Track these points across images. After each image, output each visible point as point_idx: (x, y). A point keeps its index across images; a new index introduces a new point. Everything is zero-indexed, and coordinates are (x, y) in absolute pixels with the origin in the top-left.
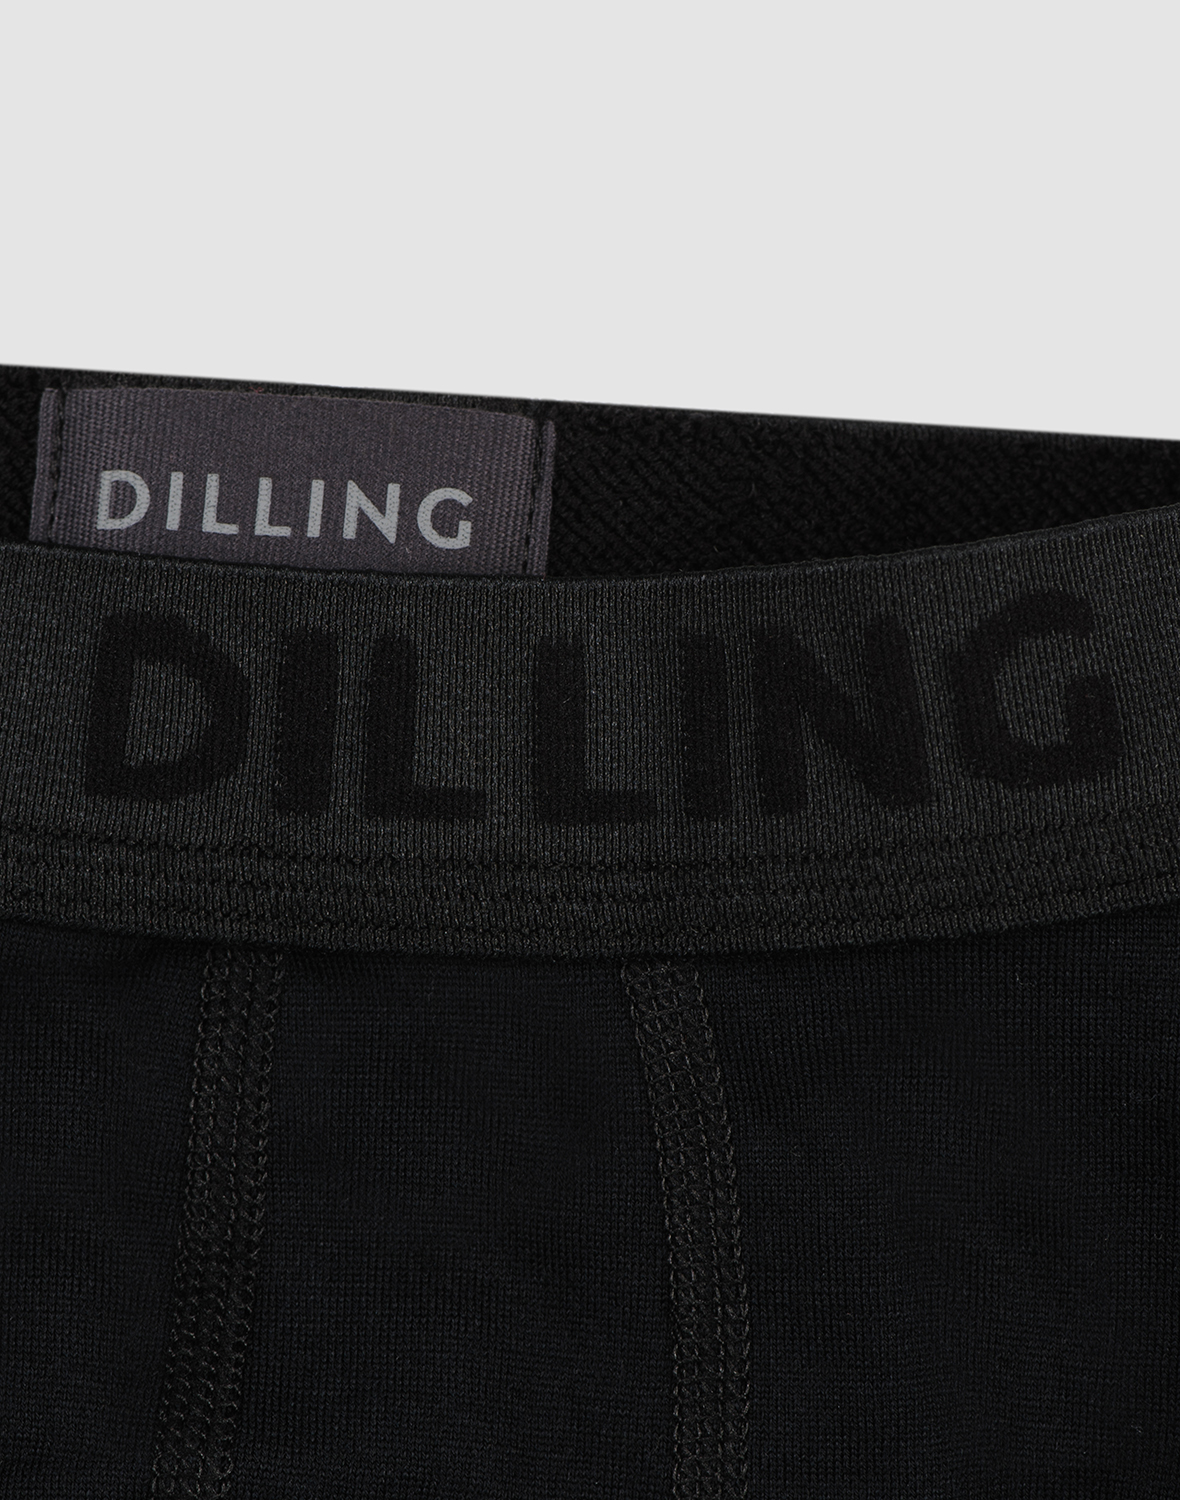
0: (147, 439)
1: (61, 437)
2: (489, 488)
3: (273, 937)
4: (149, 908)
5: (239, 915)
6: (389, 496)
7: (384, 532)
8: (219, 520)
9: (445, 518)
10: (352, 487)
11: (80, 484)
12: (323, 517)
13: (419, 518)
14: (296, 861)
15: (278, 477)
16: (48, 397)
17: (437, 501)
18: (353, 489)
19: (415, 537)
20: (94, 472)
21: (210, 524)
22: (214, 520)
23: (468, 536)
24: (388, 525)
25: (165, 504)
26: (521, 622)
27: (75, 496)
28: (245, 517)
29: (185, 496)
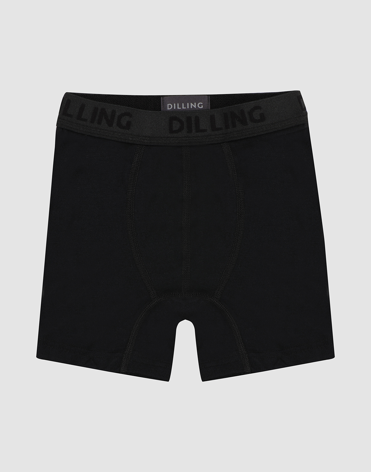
0: (171, 101)
1: (163, 101)
2: (204, 102)
3: (188, 144)
4: (177, 143)
5: (185, 143)
6: (195, 104)
9: (200, 105)
11: (166, 106)
12: (189, 106)
14: (190, 137)
15: (184, 103)
16: (162, 98)
18: (191, 104)
19: (198, 107)
21: (178, 108)
23: (202, 107)
24: (195, 106)
25: (174, 107)
26: (208, 113)
28: (181, 107)
29: (176, 106)
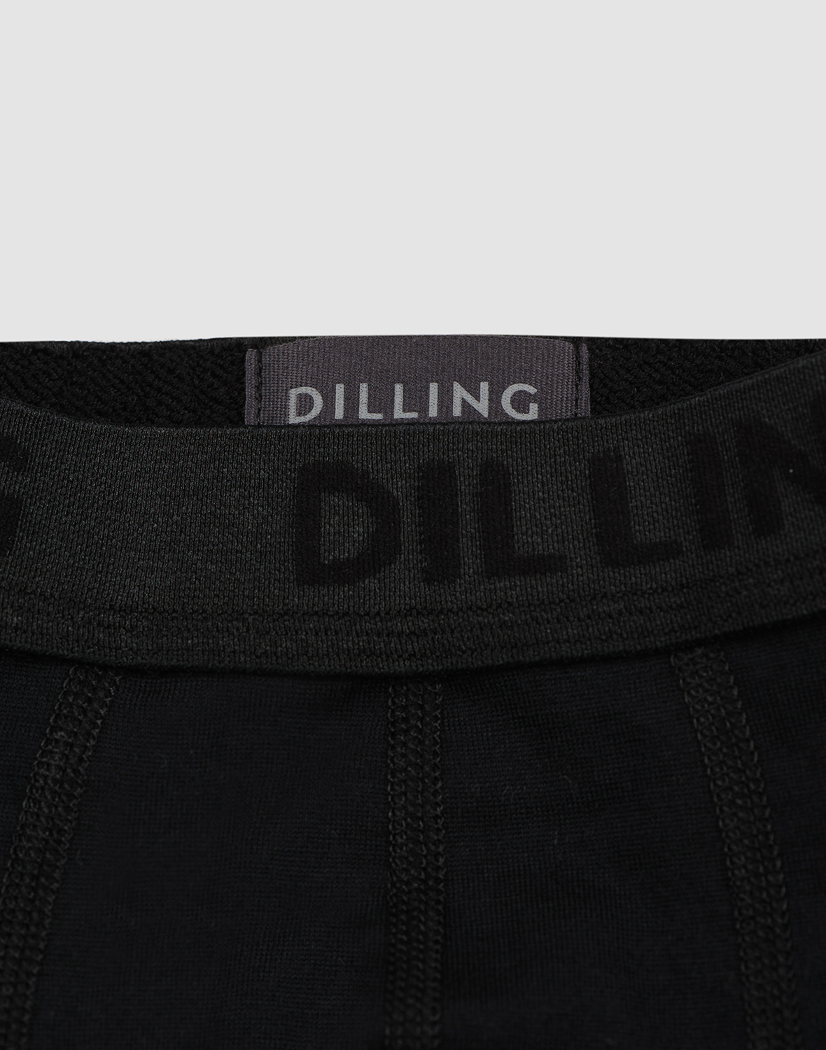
0: (318, 367)
1: (261, 377)
2: (547, 383)
3: (433, 666)
4: (348, 655)
5: (409, 655)
6: (481, 390)
7: (480, 411)
8: (369, 411)
10: (457, 386)
11: (276, 400)
12: (438, 405)
13: (502, 402)
14: (443, 614)
15: (407, 383)
16: (251, 355)
17: (514, 391)
18: (457, 388)
19: (501, 413)
20: (284, 391)
21: (364, 414)
22: (366, 411)
23: (537, 412)
24: (482, 407)
25: (333, 405)
26: (578, 445)
27: (273, 408)
28: (388, 407)
29: (346, 399)
